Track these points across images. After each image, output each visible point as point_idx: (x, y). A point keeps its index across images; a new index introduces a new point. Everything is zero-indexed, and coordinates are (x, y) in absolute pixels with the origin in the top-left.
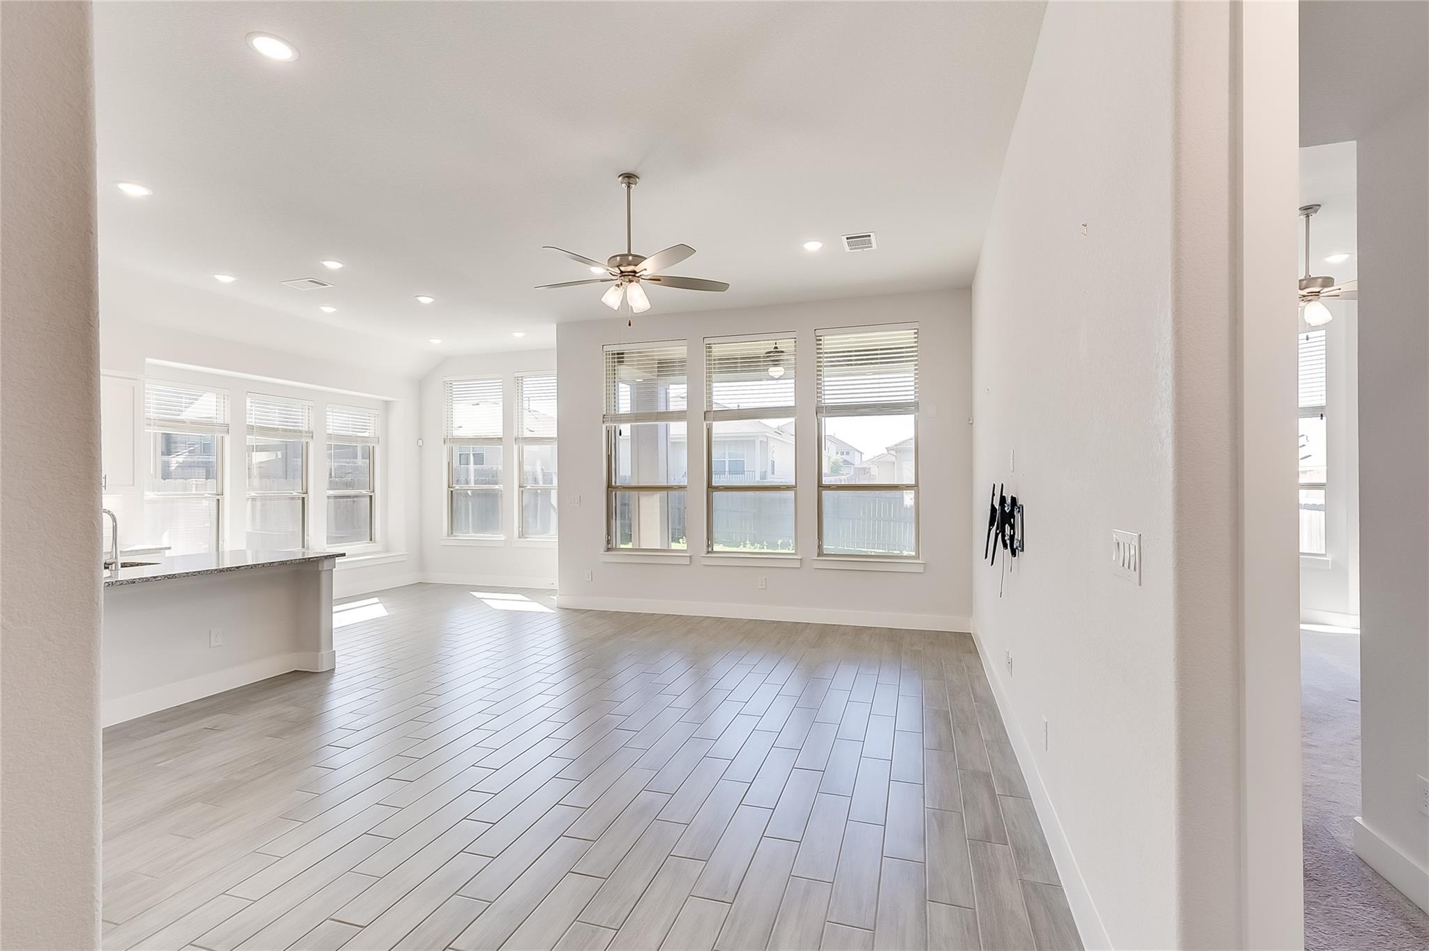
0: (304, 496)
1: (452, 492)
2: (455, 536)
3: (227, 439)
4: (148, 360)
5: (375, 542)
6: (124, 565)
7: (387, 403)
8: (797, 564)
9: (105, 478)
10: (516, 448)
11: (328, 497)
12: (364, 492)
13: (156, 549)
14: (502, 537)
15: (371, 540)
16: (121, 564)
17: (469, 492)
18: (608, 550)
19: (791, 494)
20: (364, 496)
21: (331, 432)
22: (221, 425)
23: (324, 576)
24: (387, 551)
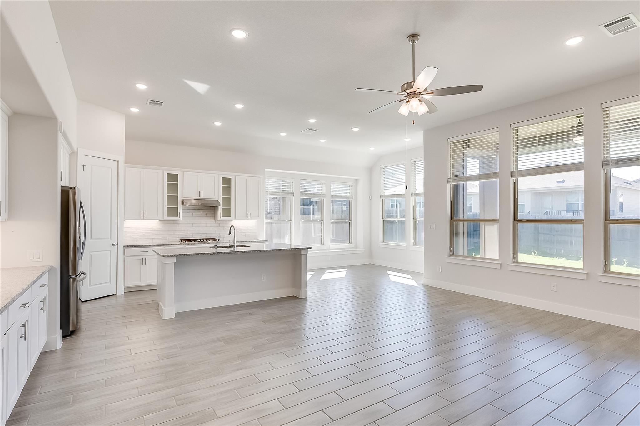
0: (322, 222)
1: (384, 221)
2: (385, 243)
3: (293, 198)
4: (266, 170)
5: (351, 243)
6: (237, 247)
7: (357, 180)
8: (584, 277)
9: (250, 214)
10: (412, 199)
11: (332, 223)
12: (347, 221)
13: (263, 241)
14: (405, 245)
15: (350, 242)
16: (237, 246)
17: (397, 221)
18: (451, 255)
19: (580, 226)
20: (346, 222)
21: (332, 194)
22: (292, 193)
23: (303, 257)
24: (357, 248)
